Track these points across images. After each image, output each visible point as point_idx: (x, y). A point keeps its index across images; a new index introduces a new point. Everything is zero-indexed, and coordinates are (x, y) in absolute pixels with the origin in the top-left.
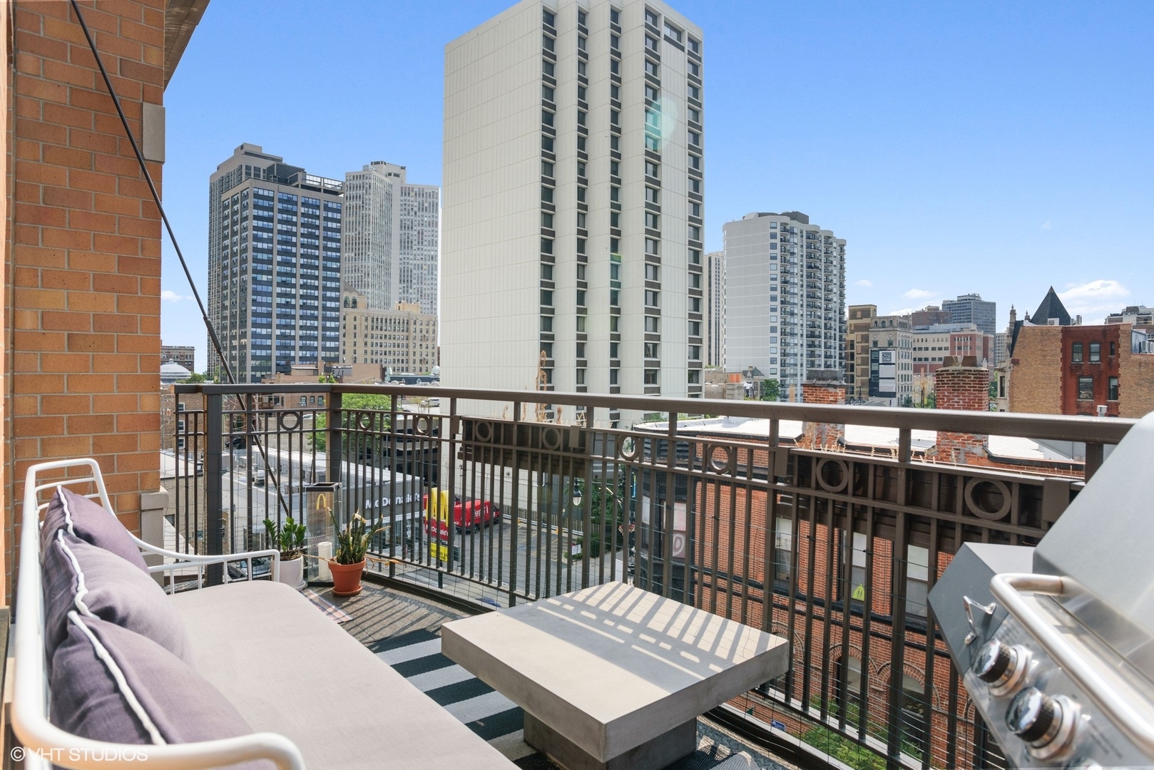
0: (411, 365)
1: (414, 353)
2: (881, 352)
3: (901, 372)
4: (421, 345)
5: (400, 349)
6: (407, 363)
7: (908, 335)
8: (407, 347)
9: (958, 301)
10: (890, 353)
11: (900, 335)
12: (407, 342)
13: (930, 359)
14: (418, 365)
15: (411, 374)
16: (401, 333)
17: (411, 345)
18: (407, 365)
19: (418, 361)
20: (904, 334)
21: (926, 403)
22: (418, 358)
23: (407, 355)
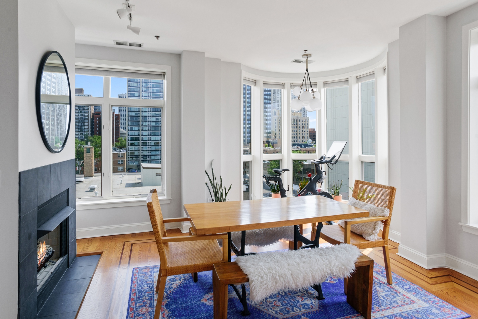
0: (298, 139)
1: (300, 134)
4: (302, 130)
5: (294, 132)
8: (297, 131)
12: (296, 129)
14: (301, 139)
15: (299, 143)
16: (294, 125)
17: (298, 130)
18: (296, 139)
19: (301, 137)
22: (301, 136)
23: (297, 135)
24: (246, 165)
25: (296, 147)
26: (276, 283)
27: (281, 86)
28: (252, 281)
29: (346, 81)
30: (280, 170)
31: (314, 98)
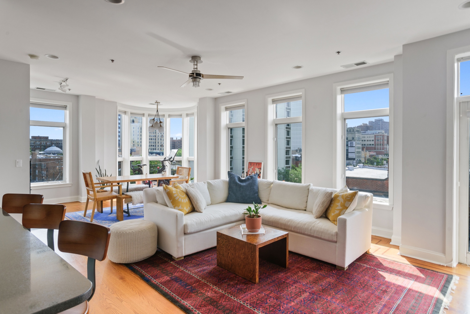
0: (157, 147)
1: (158, 142)
2: (349, 142)
3: (357, 150)
4: (161, 139)
5: (152, 141)
6: (155, 146)
7: (360, 135)
8: (155, 140)
9: (375, 121)
10: (353, 142)
11: (357, 135)
12: (155, 138)
13: (366, 145)
14: (160, 147)
15: (158, 151)
16: (153, 134)
17: (157, 139)
18: (155, 147)
19: (160, 146)
20: (358, 135)
21: (366, 162)
22: (160, 144)
23: (155, 143)
24: (120, 163)
25: (155, 155)
26: (142, 198)
27: (142, 115)
28: (133, 197)
29: (181, 115)
30: (141, 165)
31: (161, 126)
